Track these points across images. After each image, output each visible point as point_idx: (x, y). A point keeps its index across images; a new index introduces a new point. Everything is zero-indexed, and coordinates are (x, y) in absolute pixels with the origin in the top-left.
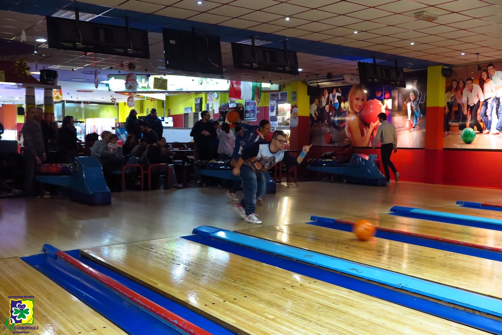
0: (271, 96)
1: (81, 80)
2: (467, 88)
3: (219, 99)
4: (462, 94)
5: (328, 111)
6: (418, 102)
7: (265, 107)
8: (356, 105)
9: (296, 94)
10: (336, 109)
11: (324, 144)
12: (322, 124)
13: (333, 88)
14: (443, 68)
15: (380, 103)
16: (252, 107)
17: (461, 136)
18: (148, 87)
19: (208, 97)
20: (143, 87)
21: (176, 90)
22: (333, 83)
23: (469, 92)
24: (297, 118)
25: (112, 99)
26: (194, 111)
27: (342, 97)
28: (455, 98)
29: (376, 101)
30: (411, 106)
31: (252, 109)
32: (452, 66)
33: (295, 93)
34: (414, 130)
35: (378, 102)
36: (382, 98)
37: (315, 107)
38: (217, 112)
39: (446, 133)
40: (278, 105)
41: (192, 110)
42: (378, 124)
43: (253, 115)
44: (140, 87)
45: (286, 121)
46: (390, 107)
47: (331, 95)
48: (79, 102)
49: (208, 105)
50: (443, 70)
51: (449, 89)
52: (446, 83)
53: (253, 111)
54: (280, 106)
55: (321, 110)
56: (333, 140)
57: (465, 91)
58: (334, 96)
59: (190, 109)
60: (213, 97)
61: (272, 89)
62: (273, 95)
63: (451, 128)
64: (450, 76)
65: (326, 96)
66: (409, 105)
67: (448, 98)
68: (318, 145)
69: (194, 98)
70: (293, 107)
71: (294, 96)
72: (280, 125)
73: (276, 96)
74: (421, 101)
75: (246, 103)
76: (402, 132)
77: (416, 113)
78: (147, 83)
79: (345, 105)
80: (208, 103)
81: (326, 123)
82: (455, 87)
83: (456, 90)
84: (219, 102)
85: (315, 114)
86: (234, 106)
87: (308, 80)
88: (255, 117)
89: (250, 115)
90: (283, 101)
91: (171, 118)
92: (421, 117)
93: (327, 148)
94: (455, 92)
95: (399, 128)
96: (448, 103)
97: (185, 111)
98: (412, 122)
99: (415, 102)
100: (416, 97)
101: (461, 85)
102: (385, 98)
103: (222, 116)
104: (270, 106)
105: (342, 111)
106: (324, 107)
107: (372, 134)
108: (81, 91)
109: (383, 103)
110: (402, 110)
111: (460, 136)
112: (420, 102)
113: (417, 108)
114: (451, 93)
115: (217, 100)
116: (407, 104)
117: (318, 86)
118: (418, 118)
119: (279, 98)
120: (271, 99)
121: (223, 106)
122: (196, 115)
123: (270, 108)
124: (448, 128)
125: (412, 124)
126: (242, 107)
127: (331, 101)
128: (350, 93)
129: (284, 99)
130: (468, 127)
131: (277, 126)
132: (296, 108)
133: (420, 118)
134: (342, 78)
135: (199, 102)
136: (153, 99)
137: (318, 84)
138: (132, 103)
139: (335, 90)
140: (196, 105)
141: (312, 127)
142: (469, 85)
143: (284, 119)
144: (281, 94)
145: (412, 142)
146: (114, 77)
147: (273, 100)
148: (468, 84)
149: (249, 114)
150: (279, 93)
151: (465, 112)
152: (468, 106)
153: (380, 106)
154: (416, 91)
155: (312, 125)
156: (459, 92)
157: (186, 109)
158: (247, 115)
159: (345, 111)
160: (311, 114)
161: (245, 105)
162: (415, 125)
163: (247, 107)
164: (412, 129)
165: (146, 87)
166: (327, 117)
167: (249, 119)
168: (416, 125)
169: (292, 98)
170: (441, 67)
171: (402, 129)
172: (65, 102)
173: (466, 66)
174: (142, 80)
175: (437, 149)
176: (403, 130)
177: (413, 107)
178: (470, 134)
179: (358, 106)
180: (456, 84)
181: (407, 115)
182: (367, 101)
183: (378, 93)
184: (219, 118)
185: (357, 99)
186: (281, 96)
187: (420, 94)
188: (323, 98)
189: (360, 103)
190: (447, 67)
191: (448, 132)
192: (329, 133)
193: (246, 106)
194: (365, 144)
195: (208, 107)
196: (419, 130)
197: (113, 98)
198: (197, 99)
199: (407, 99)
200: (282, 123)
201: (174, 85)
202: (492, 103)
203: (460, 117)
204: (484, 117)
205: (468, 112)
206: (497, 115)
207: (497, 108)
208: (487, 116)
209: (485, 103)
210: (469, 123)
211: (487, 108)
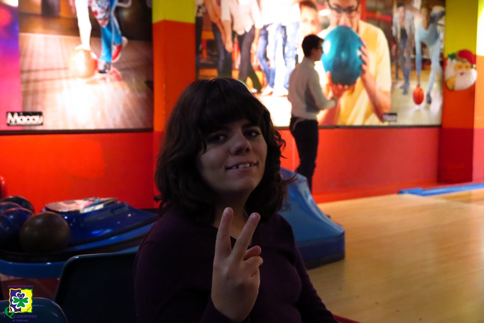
6: (111, 1)
30: (90, 8)
34: (104, 79)
66: (82, 6)
74: (120, 1)
76: (64, 82)
77: (108, 32)
92: (124, 45)
95: (52, 69)
98: (94, 56)
110: (59, 17)
113: (110, 17)
118: (114, 48)
125: (96, 63)
133: (120, 48)
145: (99, 114)
151: (229, 46)
152: (234, 33)
162: (106, 67)
164: (98, 76)
168: (108, 66)
171: (63, 73)
176: (67, 78)
177: (96, 13)
181: (77, 33)
196: (119, 78)
202: (275, 36)
203: (218, 56)
204: (264, 61)
205: (233, 46)
206: (284, 58)
207: (284, 46)
208: (267, 60)
209: (263, 32)
210: (235, 70)
211: (267, 44)
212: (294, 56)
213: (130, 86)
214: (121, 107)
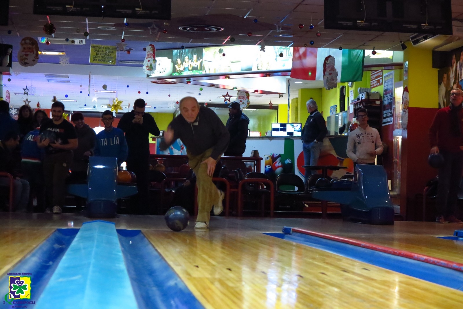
16: (390, 97)
18: (202, 68)
20: (194, 69)
21: (242, 70)
31: (390, 101)
40: (395, 89)
44: (190, 68)
53: (390, 105)
75: (384, 91)
78: (200, 61)
84: (354, 91)
86: (363, 99)
88: (391, 116)
149: (386, 112)
161: (384, 95)
165: (199, 68)
174: (193, 56)
193: (384, 97)
201: (240, 62)
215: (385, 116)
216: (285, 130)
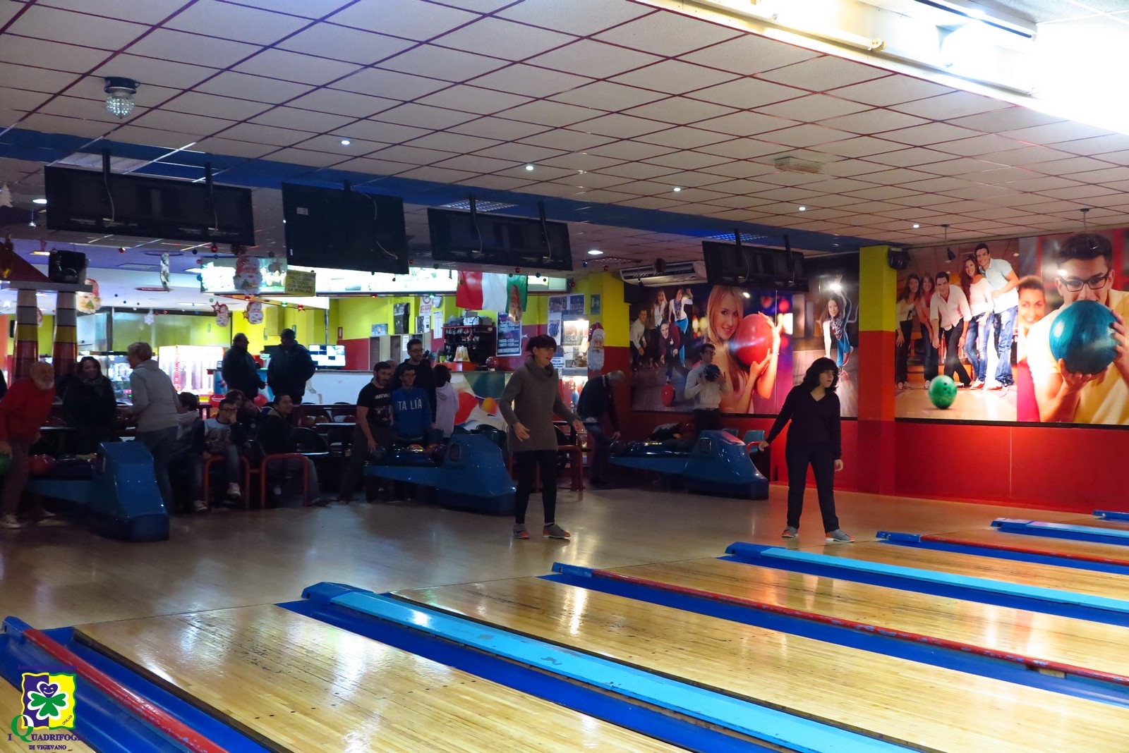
0: (552, 303)
1: (143, 267)
2: (939, 293)
3: (443, 307)
4: (928, 305)
5: (666, 338)
6: (844, 320)
7: (539, 326)
8: (723, 324)
9: (599, 300)
10: (683, 332)
11: (661, 407)
12: (655, 366)
13: (677, 288)
14: (889, 250)
15: (770, 321)
16: (513, 325)
17: (929, 393)
19: (422, 303)
20: (275, 284)
21: (346, 290)
22: (675, 278)
23: (943, 302)
24: (602, 351)
25: (213, 306)
26: (391, 332)
27: (694, 308)
28: (915, 314)
29: (762, 316)
30: (831, 328)
31: (513, 329)
32: (909, 247)
33: (596, 298)
35: (766, 319)
36: (773, 310)
37: (639, 327)
38: (439, 334)
39: (900, 385)
40: (565, 322)
41: (387, 330)
42: (766, 365)
43: (515, 343)
44: (267, 283)
45: (580, 357)
46: (790, 331)
47: (672, 302)
48: (144, 311)
49: (420, 320)
50: (891, 255)
51: (903, 294)
52: (898, 281)
53: (515, 334)
54: (568, 324)
55: (652, 334)
56: (677, 399)
57: (935, 300)
58: (678, 305)
59: (383, 328)
60: (430, 303)
61: (551, 289)
62: (554, 300)
63: (908, 375)
64: (904, 267)
65: (663, 304)
66: (826, 327)
67: (902, 313)
68: (647, 409)
69: (391, 303)
70: (595, 327)
71: (596, 305)
72: (569, 365)
73: (560, 303)
74: (850, 319)
75: (499, 316)
77: (841, 343)
78: (283, 276)
79: (701, 325)
80: (420, 315)
81: (663, 362)
82: (915, 290)
83: (918, 296)
84: (444, 313)
85: (641, 342)
86: (474, 324)
87: (623, 272)
88: (518, 347)
89: (507, 343)
90: (573, 313)
91: (342, 348)
92: (851, 352)
93: (665, 416)
94: (915, 300)
96: (902, 324)
97: (373, 331)
99: (839, 321)
100: (840, 311)
101: (927, 286)
102: (779, 312)
103: (448, 345)
104: (549, 325)
105: (695, 337)
106: (659, 327)
107: (755, 387)
108: (146, 289)
109: (776, 322)
110: (814, 337)
111: (927, 393)
112: (847, 321)
113: (843, 332)
114: (907, 303)
115: (440, 310)
116: (822, 323)
117: (641, 284)
118: (845, 355)
119: (568, 308)
120: (551, 310)
121: (451, 322)
122: (395, 341)
123: (549, 328)
124: (902, 375)
126: (491, 324)
127: (672, 314)
128: (709, 300)
129: (577, 308)
130: (941, 374)
131: (564, 366)
132: (599, 329)
133: (848, 355)
134: (690, 268)
135: (403, 313)
136: (302, 306)
137: (639, 280)
138: (257, 315)
139: (679, 291)
140: (396, 319)
141: (634, 370)
142: (942, 287)
143: (578, 353)
144: (572, 298)
146: (212, 263)
147: (555, 312)
148: (940, 285)
149: (505, 341)
150: (568, 297)
151: (936, 343)
152: (941, 330)
153: (771, 327)
154: (841, 299)
155: (635, 364)
156: (923, 302)
157: (375, 328)
158: (503, 342)
159: (700, 337)
160: (632, 343)
161: (499, 321)
163: (502, 325)
166: (665, 350)
167: (506, 350)
169: (592, 308)
170: (886, 248)
172: (113, 310)
173: (935, 247)
175: (883, 419)
177: (835, 330)
178: (945, 389)
179: (726, 327)
180: (918, 284)
181: (824, 348)
182: (745, 315)
183: (766, 300)
184: (443, 349)
185: (723, 313)
186: (571, 303)
187: (848, 304)
188: (657, 310)
189: (730, 321)
190: (899, 250)
191: (903, 383)
192: (668, 382)
193: (499, 323)
194: (741, 409)
195: (420, 326)
197: (217, 303)
198: (398, 305)
199: (823, 315)
200: (573, 361)
202: (985, 326)
203: (925, 354)
204: (973, 354)
205: (940, 343)
206: (997, 349)
207: (997, 336)
208: (977, 352)
209: (972, 324)
210: (943, 365)
211: (977, 335)
212: (1010, 344)
213: (854, 384)
214: (848, 400)
215: (502, 345)
216: (324, 353)
